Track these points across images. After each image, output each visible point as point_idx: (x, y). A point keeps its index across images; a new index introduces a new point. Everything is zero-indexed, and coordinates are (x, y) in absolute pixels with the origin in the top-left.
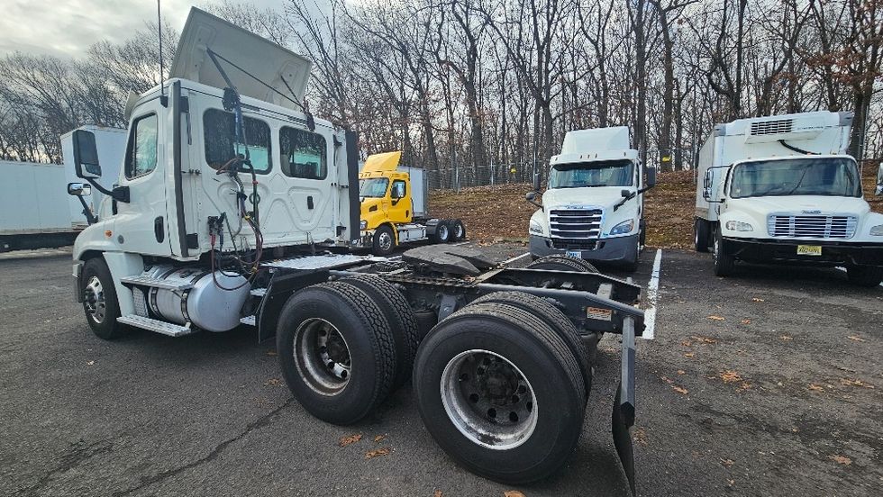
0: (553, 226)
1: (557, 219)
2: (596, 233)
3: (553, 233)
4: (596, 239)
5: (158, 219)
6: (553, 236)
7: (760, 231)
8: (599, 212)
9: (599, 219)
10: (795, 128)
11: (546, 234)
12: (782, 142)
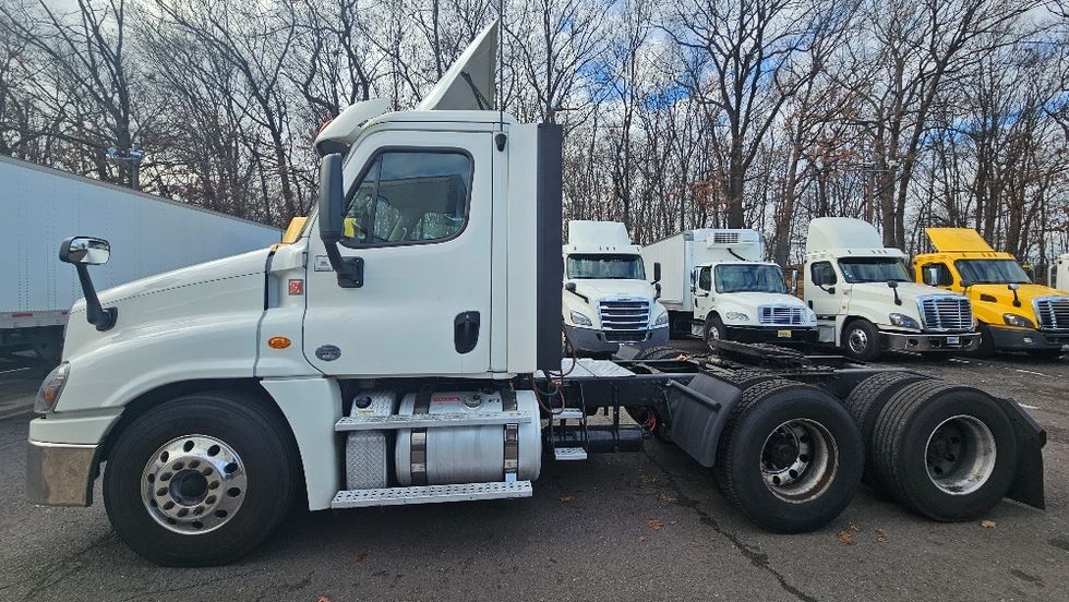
0: (604, 318)
1: (606, 311)
2: (645, 325)
3: (605, 325)
4: (646, 331)
5: (460, 317)
6: (605, 328)
7: (754, 320)
8: (647, 304)
9: (647, 311)
10: (740, 241)
11: (597, 325)
12: (730, 249)
